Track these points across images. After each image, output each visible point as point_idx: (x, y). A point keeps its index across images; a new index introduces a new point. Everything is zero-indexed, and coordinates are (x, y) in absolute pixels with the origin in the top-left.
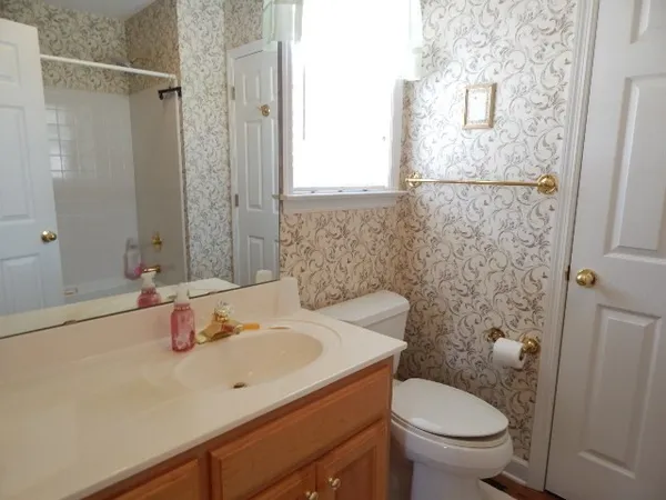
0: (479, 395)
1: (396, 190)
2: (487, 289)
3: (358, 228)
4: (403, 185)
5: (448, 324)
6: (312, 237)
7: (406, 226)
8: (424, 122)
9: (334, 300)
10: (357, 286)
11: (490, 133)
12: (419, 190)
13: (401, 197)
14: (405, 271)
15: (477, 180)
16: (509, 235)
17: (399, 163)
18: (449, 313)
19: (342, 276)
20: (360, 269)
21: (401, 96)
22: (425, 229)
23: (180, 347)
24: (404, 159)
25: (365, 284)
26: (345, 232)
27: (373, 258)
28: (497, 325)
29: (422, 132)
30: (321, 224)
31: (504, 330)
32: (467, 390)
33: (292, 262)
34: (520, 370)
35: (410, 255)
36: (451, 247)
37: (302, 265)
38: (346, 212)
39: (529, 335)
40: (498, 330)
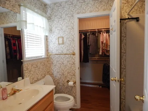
0: (67, 94)
1: (46, 57)
2: (66, 73)
3: (40, 65)
4: (47, 55)
5: (59, 81)
6: (30, 68)
7: (49, 63)
8: (50, 43)
9: (36, 81)
10: (40, 77)
11: (63, 45)
12: (51, 56)
13: (47, 58)
14: (49, 73)
15: (62, 53)
16: (68, 63)
17: (46, 51)
18: (59, 79)
19: (37, 76)
20: (41, 74)
21: (46, 38)
22: (53, 63)
23: (4, 99)
24: (47, 50)
25: (42, 77)
26: (37, 66)
27: (43, 71)
28: (68, 80)
29: (50, 45)
30: (32, 65)
31: (70, 80)
32: (64, 94)
33: (27, 74)
34: (73, 87)
35: (50, 69)
36: (58, 66)
37: (29, 74)
38: (37, 62)
39: (74, 80)
40: (69, 80)
